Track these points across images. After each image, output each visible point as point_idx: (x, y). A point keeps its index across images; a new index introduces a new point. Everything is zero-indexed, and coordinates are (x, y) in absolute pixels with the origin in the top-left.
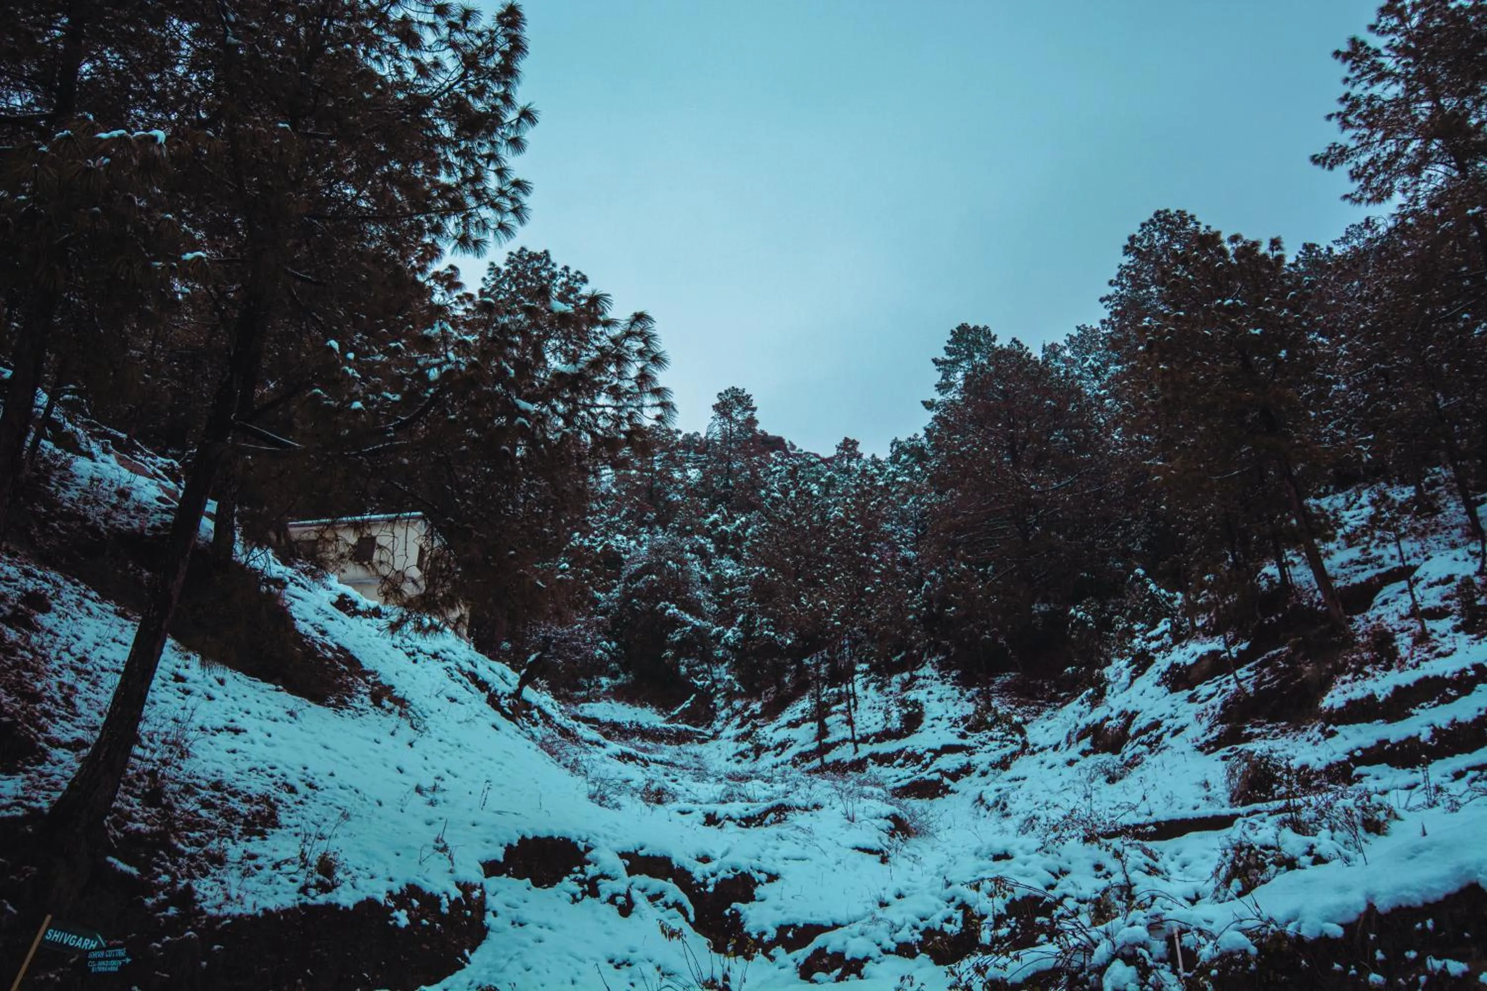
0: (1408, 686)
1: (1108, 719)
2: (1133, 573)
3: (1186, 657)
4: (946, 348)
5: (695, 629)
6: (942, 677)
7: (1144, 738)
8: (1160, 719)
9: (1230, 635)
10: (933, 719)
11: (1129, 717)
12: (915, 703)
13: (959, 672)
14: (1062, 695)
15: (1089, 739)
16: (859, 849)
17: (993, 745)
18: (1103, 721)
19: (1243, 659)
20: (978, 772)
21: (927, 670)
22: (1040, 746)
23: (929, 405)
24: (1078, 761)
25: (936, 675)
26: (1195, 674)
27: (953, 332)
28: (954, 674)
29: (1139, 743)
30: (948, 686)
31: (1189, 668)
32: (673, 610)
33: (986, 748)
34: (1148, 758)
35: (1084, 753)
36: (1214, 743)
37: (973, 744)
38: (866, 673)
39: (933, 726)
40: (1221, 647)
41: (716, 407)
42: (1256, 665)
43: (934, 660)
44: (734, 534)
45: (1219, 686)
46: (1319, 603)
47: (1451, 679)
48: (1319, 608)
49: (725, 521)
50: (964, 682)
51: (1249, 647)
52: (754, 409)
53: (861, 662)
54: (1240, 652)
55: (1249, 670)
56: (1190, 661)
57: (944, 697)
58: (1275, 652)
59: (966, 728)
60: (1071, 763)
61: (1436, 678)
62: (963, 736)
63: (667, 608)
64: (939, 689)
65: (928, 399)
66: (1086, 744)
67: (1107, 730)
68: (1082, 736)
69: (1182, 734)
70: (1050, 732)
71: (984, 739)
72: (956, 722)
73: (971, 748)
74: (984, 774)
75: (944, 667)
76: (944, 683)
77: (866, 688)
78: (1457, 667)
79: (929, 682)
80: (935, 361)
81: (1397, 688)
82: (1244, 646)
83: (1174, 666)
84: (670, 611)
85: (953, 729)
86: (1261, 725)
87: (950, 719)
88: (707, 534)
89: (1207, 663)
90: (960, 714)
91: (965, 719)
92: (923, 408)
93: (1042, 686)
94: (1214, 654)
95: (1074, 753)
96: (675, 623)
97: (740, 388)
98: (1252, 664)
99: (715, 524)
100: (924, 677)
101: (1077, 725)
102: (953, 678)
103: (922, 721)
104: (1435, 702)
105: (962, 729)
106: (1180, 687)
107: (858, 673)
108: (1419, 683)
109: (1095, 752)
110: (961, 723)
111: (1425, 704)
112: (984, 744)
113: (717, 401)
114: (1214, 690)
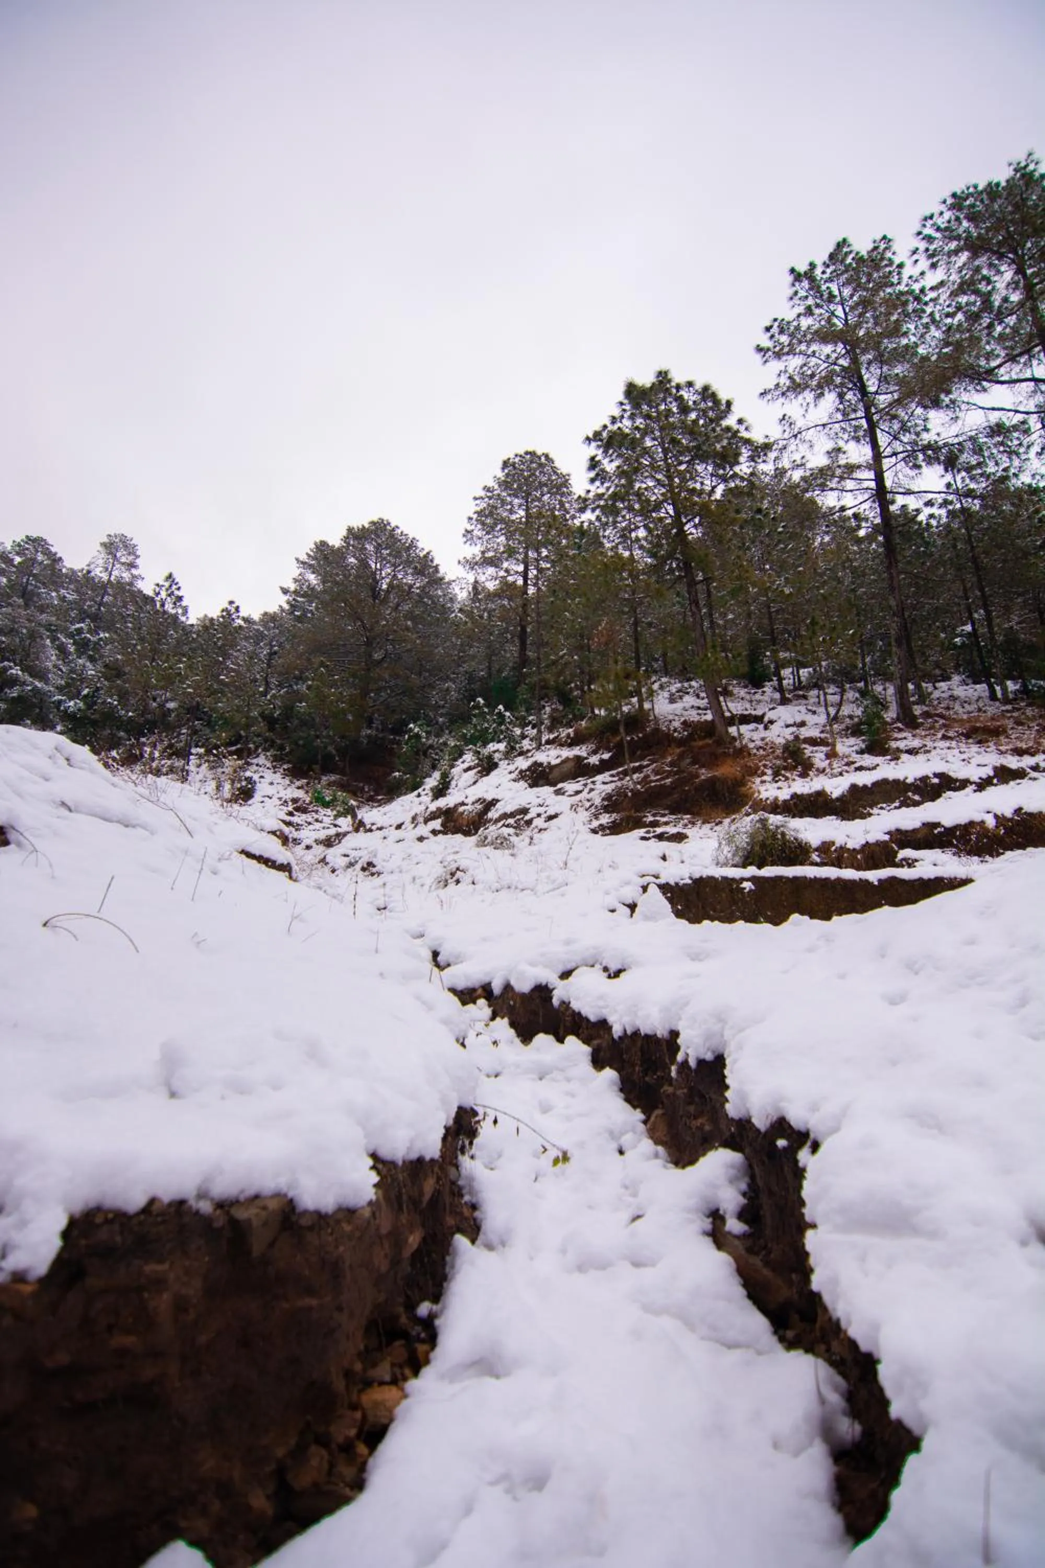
0: (865, 786)
1: (463, 804)
2: (474, 701)
3: (549, 759)
4: (307, 554)
5: (36, 690)
6: (274, 767)
7: (511, 821)
8: (528, 806)
9: (592, 747)
10: (264, 796)
11: (490, 805)
12: (249, 780)
13: (290, 766)
14: (380, 797)
15: (439, 821)
16: (249, 855)
17: (318, 825)
18: (456, 806)
19: (603, 767)
20: (303, 845)
21: (261, 760)
22: (379, 826)
23: (285, 591)
24: (427, 838)
25: (269, 765)
26: (555, 774)
27: (316, 544)
28: (285, 766)
29: (504, 825)
30: (278, 775)
31: (551, 767)
32: (16, 671)
33: (311, 827)
34: (514, 839)
35: (434, 832)
36: (609, 828)
37: (300, 822)
38: (200, 756)
39: (262, 802)
40: (584, 754)
41: (104, 545)
42: (618, 774)
43: (268, 754)
44: (96, 643)
45: (585, 785)
46: (675, 730)
47: (912, 784)
48: (676, 734)
49: (90, 631)
50: (295, 773)
51: (610, 757)
52: (138, 557)
53: (197, 746)
54: (602, 761)
55: (612, 776)
56: (554, 762)
57: (275, 782)
58: (637, 764)
59: (294, 808)
60: (421, 839)
61: (896, 782)
62: (290, 814)
63: (11, 668)
64: (269, 775)
65: (285, 586)
66: (437, 824)
67: (462, 813)
68: (433, 816)
69: (555, 820)
70: (388, 815)
71: (310, 820)
72: (286, 802)
73: (298, 825)
74: (308, 847)
75: (277, 760)
76: (275, 772)
77: (199, 766)
78: (919, 773)
79: (261, 769)
80: (297, 559)
81: (854, 787)
82: (606, 756)
83: (536, 764)
84: (14, 671)
85: (282, 807)
86: (663, 815)
87: (280, 799)
88: (71, 636)
89: (570, 765)
90: (291, 796)
91: (295, 801)
92: (280, 592)
93: (363, 788)
94: (578, 759)
95: (424, 830)
96: (14, 682)
97: (129, 536)
98: (614, 772)
99: (79, 631)
100: (257, 765)
101: (427, 808)
102: (284, 770)
103: (253, 797)
104: (897, 804)
105: (290, 808)
106: (541, 782)
107: (192, 754)
108: (875, 784)
109: (444, 833)
110: (290, 803)
111: (884, 805)
112: (310, 824)
113: (106, 540)
114: (581, 788)
